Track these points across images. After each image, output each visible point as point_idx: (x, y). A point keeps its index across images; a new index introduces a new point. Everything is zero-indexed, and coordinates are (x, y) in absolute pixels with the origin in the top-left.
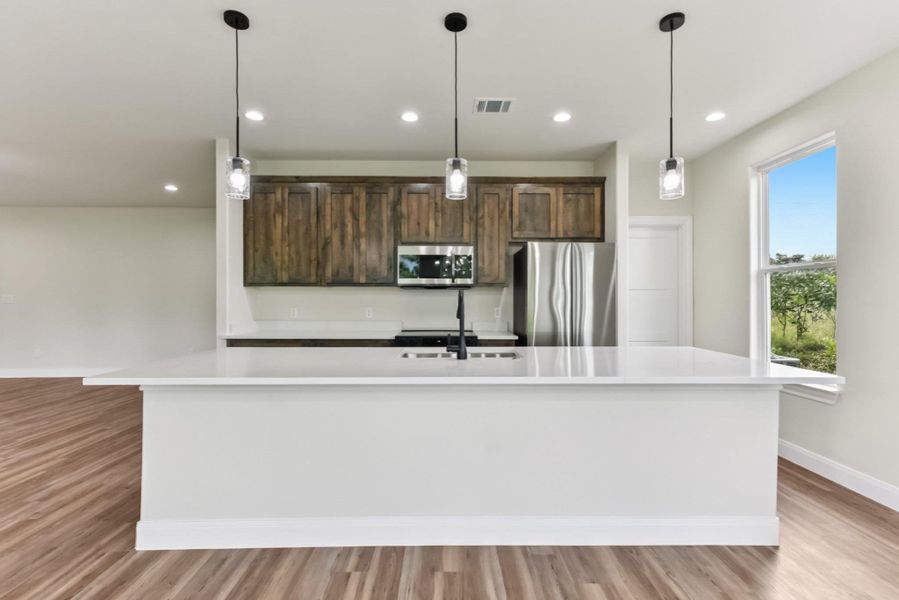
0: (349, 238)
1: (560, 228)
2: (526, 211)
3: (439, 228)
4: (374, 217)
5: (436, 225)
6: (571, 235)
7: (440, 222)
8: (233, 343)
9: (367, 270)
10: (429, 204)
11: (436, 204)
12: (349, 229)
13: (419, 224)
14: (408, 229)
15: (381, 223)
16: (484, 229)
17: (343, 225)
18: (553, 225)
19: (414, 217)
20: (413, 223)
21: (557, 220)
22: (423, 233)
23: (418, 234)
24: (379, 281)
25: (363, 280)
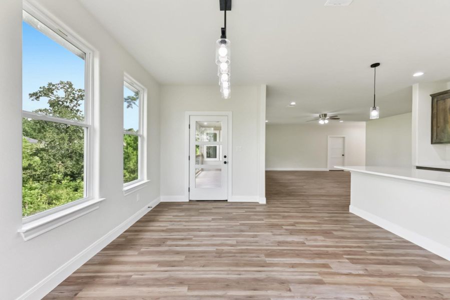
8: (419, 168)
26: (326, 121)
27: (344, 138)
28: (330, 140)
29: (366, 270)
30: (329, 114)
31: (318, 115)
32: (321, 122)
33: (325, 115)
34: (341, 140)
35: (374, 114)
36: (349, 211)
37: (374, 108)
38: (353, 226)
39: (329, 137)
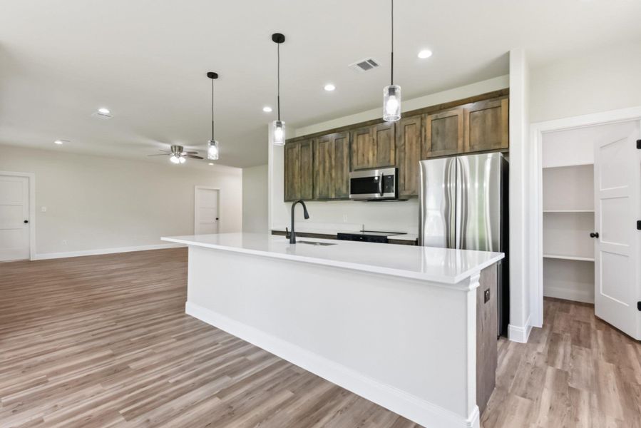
0: (327, 170)
1: (467, 144)
2: (438, 133)
3: (376, 156)
4: (339, 155)
5: (374, 155)
6: (477, 148)
7: (376, 152)
8: (274, 233)
9: (336, 190)
10: (369, 140)
11: (373, 140)
12: (327, 165)
13: (363, 155)
14: (357, 161)
15: (342, 158)
16: (405, 154)
17: (325, 162)
18: (460, 142)
19: (360, 152)
20: (360, 154)
21: (464, 137)
22: (366, 162)
23: (363, 163)
24: (342, 197)
25: (333, 196)
26: (183, 160)
27: (218, 191)
28: (198, 193)
29: (148, 421)
30: (187, 148)
31: (168, 146)
32: (175, 160)
33: (181, 149)
34: (214, 195)
35: (213, 152)
36: (184, 311)
37: (213, 143)
38: (174, 340)
39: (196, 187)
